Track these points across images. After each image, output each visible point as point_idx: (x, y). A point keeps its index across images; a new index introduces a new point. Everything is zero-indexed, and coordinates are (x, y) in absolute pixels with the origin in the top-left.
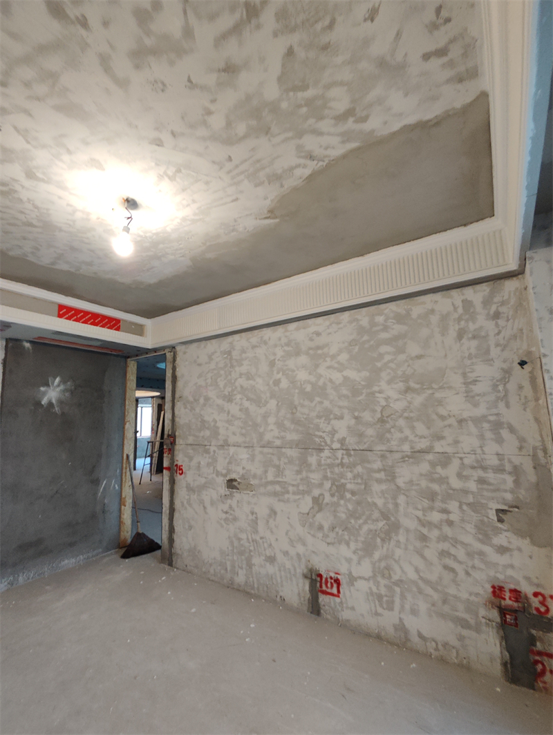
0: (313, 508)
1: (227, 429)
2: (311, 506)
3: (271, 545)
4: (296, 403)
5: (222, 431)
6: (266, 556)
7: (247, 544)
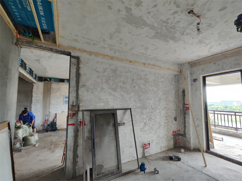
0: (144, 126)
1: (114, 102)
3: (131, 142)
4: (140, 94)
5: (111, 103)
6: (129, 146)
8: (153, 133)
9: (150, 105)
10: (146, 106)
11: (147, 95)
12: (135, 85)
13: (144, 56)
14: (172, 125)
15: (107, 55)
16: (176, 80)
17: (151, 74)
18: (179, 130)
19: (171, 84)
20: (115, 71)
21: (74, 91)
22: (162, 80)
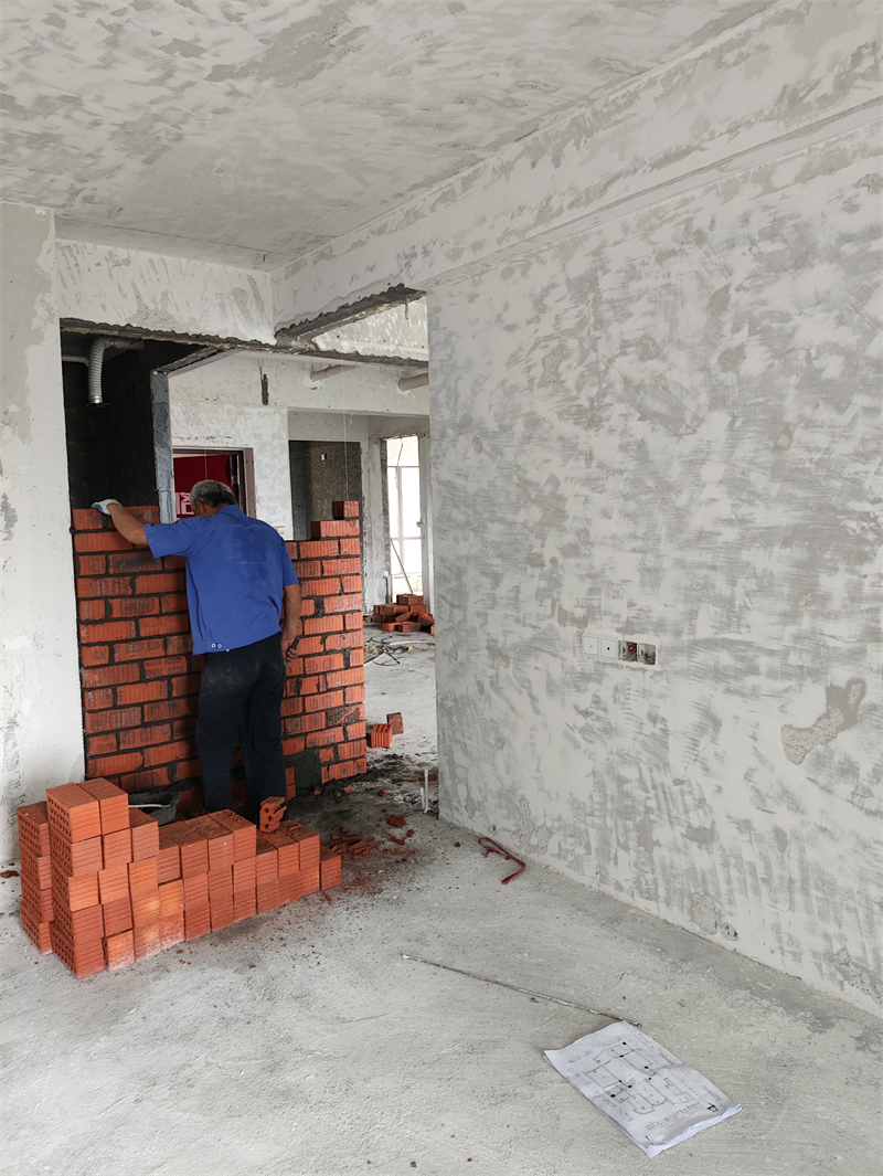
0: (827, 715)
1: (587, 500)
2: (823, 710)
3: (701, 802)
4: (790, 416)
5: (573, 508)
6: (690, 827)
7: (639, 794)
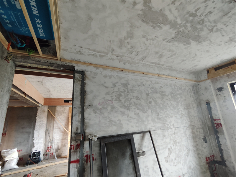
0: (169, 153)
8: (182, 162)
9: (172, 123)
10: (167, 125)
11: (166, 111)
12: (151, 100)
13: (156, 66)
14: (203, 149)
15: (116, 68)
16: (195, 91)
17: (167, 85)
18: (213, 156)
19: (190, 96)
20: (127, 85)
21: (78, 113)
22: (180, 92)
